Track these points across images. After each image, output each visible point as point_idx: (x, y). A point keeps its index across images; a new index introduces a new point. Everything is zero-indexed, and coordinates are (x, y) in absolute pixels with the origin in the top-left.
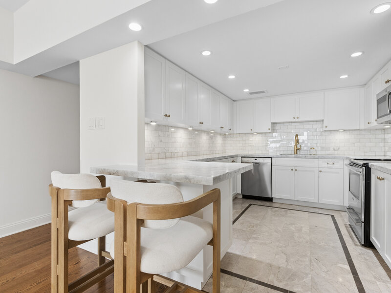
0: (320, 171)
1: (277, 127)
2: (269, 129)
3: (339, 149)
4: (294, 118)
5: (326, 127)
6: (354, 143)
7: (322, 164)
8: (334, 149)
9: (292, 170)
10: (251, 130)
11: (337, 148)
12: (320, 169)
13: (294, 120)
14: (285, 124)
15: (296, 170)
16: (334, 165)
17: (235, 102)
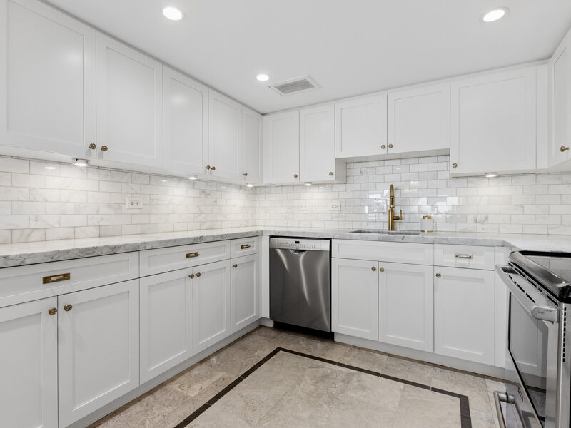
0: (438, 275)
1: (355, 170)
2: (331, 174)
3: (487, 218)
4: (383, 147)
5: (455, 166)
6: (522, 206)
7: (444, 256)
8: (476, 221)
9: (374, 269)
10: (296, 176)
11: (484, 218)
12: (438, 270)
13: (384, 152)
14: (371, 164)
15: (382, 270)
16: (473, 262)
17: (265, 117)
